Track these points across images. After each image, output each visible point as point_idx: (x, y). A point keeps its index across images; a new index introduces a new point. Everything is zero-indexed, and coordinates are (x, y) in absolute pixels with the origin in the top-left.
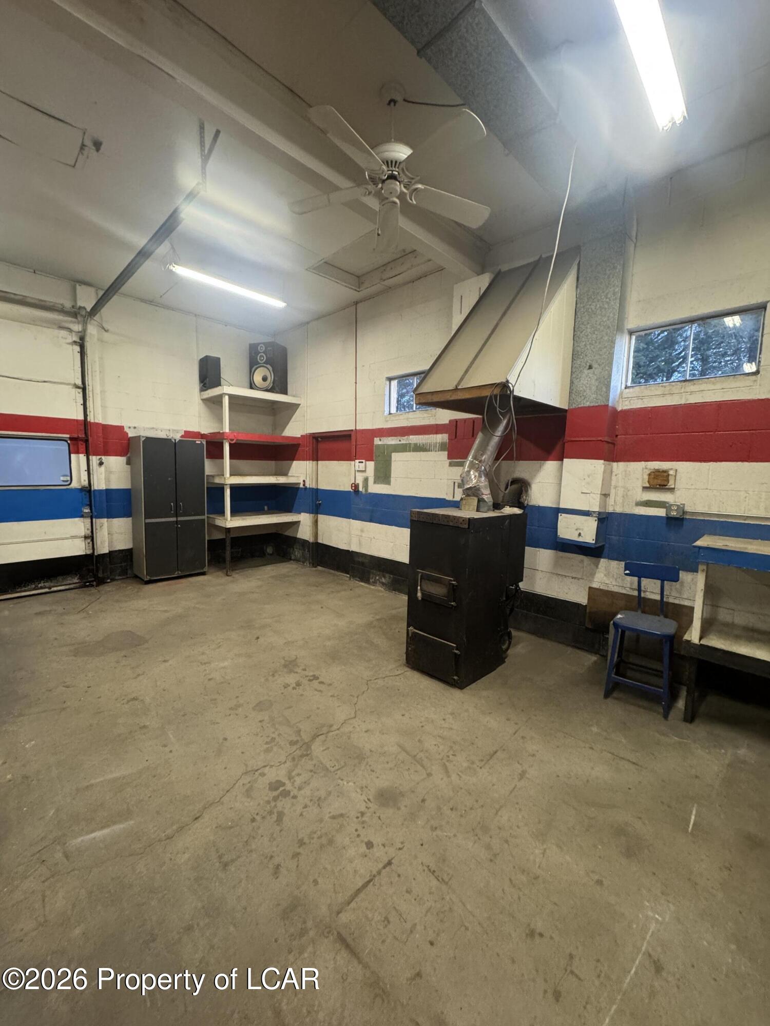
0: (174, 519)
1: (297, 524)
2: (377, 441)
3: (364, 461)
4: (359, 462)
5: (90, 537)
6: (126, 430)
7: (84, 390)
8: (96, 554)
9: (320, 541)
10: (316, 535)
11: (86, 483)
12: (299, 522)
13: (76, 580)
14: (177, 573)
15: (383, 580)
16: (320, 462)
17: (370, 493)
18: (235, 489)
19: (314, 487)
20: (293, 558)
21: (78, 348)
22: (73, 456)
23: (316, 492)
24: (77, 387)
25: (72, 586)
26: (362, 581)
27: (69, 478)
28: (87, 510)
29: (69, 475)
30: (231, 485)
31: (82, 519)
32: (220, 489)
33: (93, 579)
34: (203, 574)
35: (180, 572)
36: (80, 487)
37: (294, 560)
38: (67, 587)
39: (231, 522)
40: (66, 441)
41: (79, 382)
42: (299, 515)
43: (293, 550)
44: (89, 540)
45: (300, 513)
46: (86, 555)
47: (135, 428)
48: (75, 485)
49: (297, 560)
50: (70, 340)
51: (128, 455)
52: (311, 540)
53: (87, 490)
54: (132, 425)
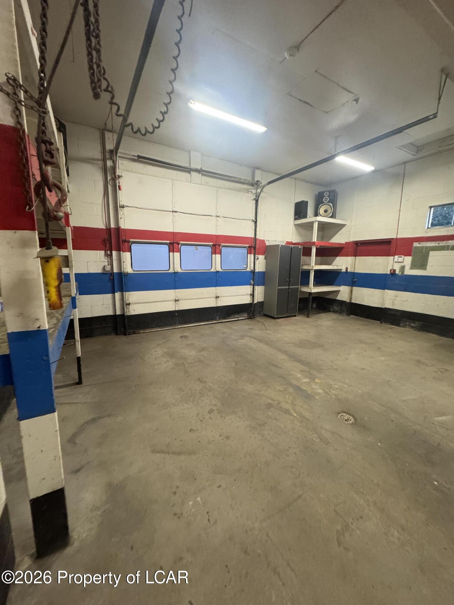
0: (287, 287)
1: (338, 292)
2: (416, 244)
3: (403, 256)
4: (398, 257)
5: (253, 295)
6: (266, 242)
7: (256, 223)
8: (254, 303)
9: (353, 301)
10: (351, 299)
11: (252, 269)
12: (340, 291)
13: (246, 315)
14: (286, 314)
15: (413, 325)
16: (357, 258)
17: (405, 275)
18: (317, 272)
19: (353, 271)
20: (332, 310)
21: (254, 202)
22: (248, 255)
23: (354, 275)
24: (254, 221)
25: (245, 318)
26: (393, 325)
27: (246, 266)
28: (252, 282)
29: (246, 264)
30: (314, 270)
31: (250, 286)
32: (307, 273)
33: (252, 315)
34: (295, 316)
35: (288, 314)
36: (250, 270)
37: (332, 312)
38: (244, 318)
39: (314, 289)
40: (247, 248)
41: (254, 219)
42: (340, 287)
43: (333, 306)
44: (252, 296)
45: (340, 285)
46: (250, 303)
47: (269, 240)
48: (248, 269)
49: (335, 312)
50: (252, 198)
51: (265, 255)
52: (348, 301)
53: (253, 272)
54: (268, 239)
